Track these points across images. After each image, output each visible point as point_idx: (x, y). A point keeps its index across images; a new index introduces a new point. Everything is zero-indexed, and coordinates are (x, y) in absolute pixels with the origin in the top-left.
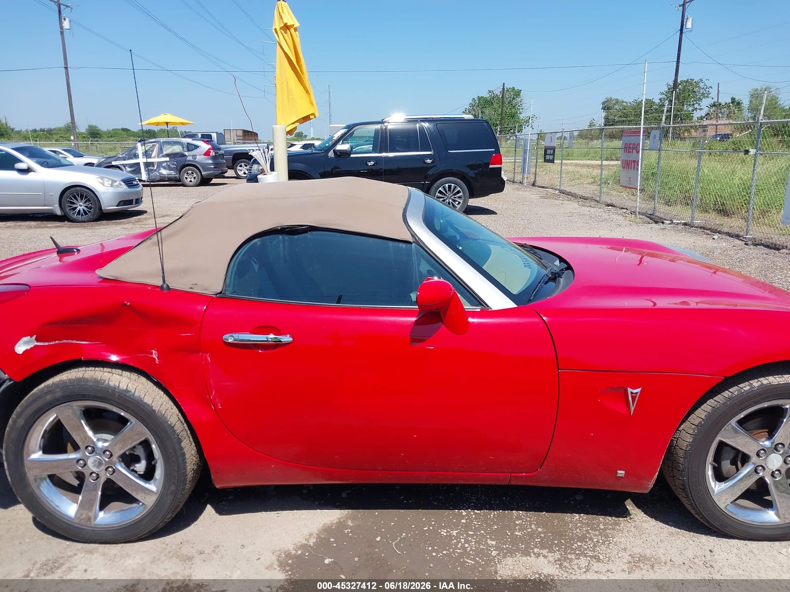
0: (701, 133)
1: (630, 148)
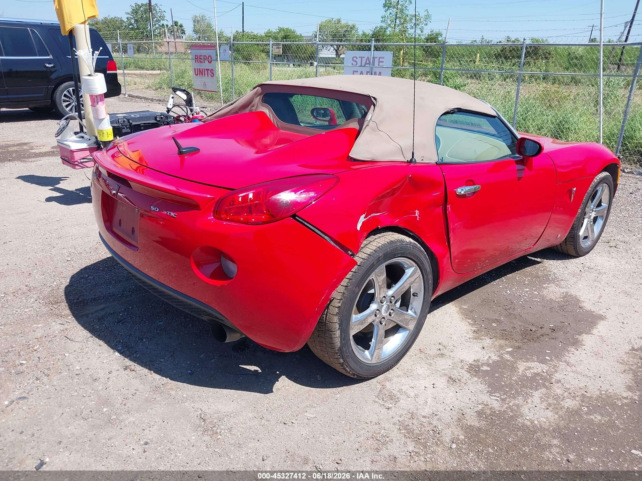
0: (275, 49)
1: (202, 59)
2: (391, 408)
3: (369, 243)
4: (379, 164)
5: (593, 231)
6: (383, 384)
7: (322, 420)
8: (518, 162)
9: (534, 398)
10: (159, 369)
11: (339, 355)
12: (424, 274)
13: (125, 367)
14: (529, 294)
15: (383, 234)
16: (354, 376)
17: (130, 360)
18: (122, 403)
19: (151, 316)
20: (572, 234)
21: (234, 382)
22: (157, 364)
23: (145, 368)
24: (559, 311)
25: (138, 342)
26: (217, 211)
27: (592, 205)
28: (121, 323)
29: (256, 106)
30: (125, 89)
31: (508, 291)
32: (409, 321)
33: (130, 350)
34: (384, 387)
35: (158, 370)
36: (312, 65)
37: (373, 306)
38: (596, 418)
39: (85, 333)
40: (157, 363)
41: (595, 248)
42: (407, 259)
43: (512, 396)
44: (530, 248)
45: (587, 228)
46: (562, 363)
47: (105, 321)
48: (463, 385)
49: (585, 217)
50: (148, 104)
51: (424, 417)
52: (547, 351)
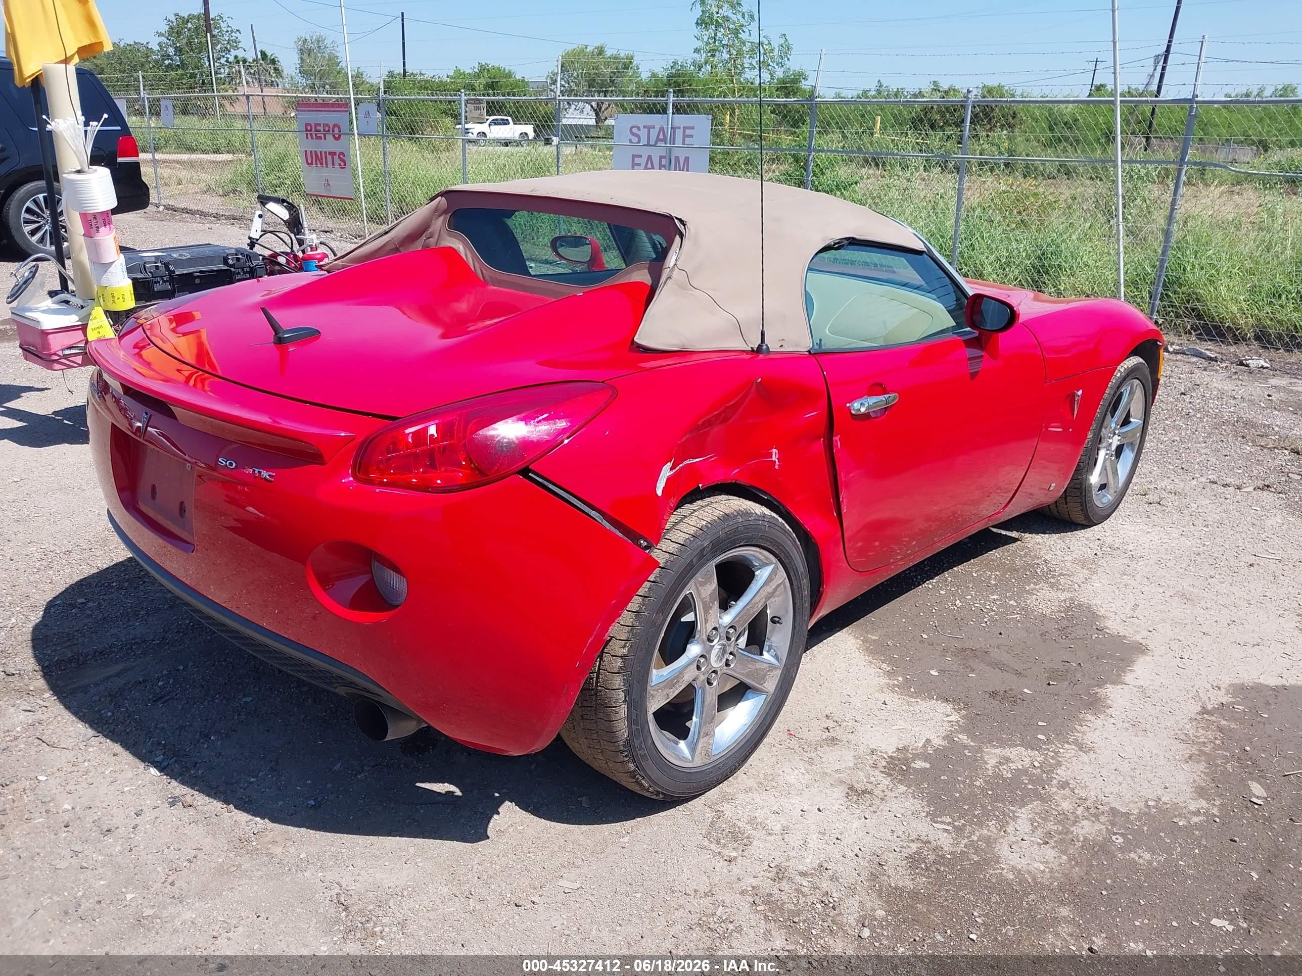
0: (473, 111)
1: (320, 131)
2: (735, 858)
3: (681, 521)
4: (695, 357)
5: (1115, 472)
6: (717, 808)
7: (595, 892)
8: (970, 343)
9: (1020, 821)
10: (247, 800)
11: (626, 756)
12: (793, 578)
13: (170, 800)
14: (999, 607)
15: (708, 499)
16: (657, 795)
17: (183, 784)
18: (166, 881)
19: (226, 684)
20: (1078, 481)
21: (407, 821)
22: (241, 788)
23: (215, 799)
24: (1059, 639)
25: (199, 742)
26: (360, 463)
27: (1113, 423)
28: (160, 702)
29: (436, 237)
30: (159, 194)
31: (958, 602)
32: (765, 675)
33: (182, 761)
34: (719, 814)
35: (245, 803)
36: (548, 144)
37: (694, 650)
38: (1142, 857)
39: (81, 729)
40: (241, 785)
41: (1121, 506)
42: (758, 549)
43: (975, 820)
44: (999, 513)
45: (1104, 468)
46: (1070, 746)
47: (127, 699)
48: (877, 801)
49: (1100, 446)
50: (208, 225)
51: (803, 874)
52: (1040, 723)
